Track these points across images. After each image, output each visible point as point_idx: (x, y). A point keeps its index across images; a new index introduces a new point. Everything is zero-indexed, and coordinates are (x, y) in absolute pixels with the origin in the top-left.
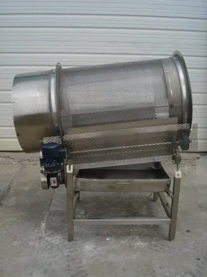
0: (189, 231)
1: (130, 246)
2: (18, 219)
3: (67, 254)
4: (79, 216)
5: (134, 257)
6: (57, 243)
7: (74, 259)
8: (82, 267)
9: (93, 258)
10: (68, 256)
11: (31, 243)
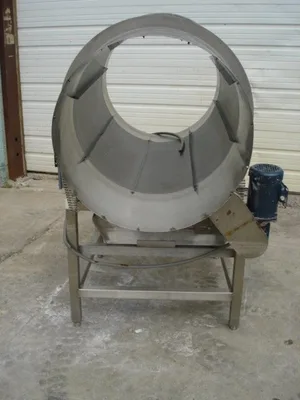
0: (290, 342)
1: (166, 351)
2: (28, 276)
3: (58, 343)
4: (120, 285)
5: (161, 369)
6: (56, 324)
7: (63, 354)
8: (65, 369)
9: (93, 358)
10: (59, 347)
11: (20, 317)
